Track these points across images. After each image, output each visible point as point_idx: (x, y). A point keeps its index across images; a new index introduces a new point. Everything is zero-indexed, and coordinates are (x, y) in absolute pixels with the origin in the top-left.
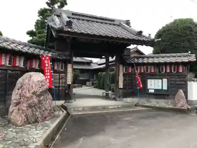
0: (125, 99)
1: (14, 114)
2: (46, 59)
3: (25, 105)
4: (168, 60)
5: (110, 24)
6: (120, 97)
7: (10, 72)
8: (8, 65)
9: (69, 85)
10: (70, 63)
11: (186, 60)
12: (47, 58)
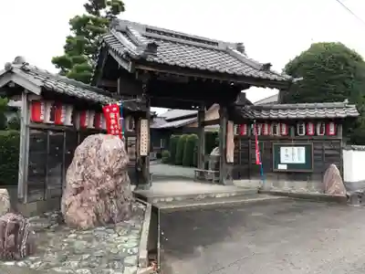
0: (237, 182)
1: (72, 209)
2: (111, 111)
3: (93, 192)
4: (311, 114)
5: (212, 50)
6: (228, 178)
7: (51, 133)
8: (48, 121)
9: (144, 157)
10: (144, 118)
11: (341, 114)
12: (115, 109)
